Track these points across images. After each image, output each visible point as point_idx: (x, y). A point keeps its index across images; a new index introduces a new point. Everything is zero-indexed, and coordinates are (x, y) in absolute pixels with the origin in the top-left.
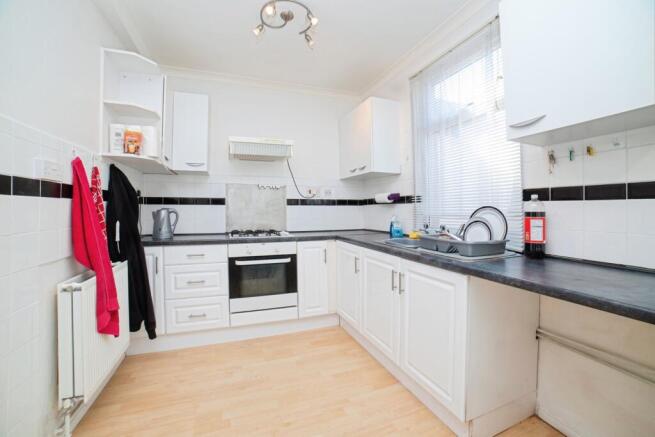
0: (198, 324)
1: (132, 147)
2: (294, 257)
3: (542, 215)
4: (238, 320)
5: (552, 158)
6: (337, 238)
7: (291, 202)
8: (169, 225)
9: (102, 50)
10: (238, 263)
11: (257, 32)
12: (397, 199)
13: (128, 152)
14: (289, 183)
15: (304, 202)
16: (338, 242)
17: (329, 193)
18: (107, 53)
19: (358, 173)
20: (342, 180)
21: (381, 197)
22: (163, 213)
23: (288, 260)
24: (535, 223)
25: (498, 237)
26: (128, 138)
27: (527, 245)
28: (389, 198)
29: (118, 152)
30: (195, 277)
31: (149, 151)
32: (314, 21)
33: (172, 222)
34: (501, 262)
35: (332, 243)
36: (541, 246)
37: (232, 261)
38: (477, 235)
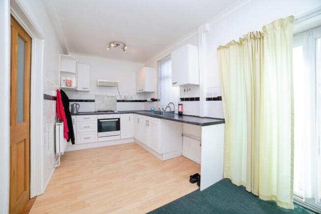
0: (87, 141)
1: (69, 85)
2: (119, 119)
3: (182, 104)
4: (100, 139)
5: (185, 90)
6: (133, 113)
7: (118, 101)
8: (77, 109)
9: (60, 55)
10: (101, 121)
11: (108, 49)
12: (154, 100)
13: (68, 86)
14: (118, 94)
15: (123, 101)
16: (134, 114)
17: (131, 98)
18: (61, 56)
19: (141, 91)
20: (137, 93)
21: (149, 99)
22: (75, 105)
23: (117, 120)
24: (180, 106)
25: (172, 110)
26: (68, 82)
27: (179, 112)
28: (151, 100)
29: (64, 86)
30: (86, 125)
31: (74, 86)
32: (126, 48)
33: (78, 108)
34: (174, 116)
35: (132, 114)
36: (182, 112)
37: (99, 120)
38: (168, 110)
